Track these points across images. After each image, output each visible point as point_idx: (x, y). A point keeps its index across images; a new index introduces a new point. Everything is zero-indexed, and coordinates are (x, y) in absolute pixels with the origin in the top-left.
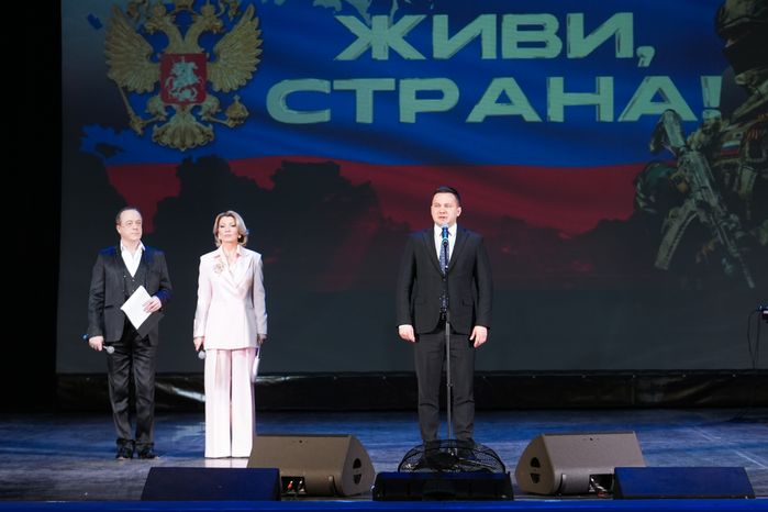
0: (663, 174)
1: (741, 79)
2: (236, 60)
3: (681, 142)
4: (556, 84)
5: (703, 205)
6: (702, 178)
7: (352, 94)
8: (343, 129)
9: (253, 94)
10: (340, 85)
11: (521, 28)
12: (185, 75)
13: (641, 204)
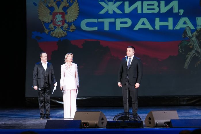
0: (186, 43)
2: (72, 14)
3: (191, 35)
4: (157, 20)
6: (196, 44)
7: (103, 22)
8: (101, 32)
9: (77, 23)
10: (100, 20)
11: (148, 5)
12: (59, 18)
13: (180, 51)
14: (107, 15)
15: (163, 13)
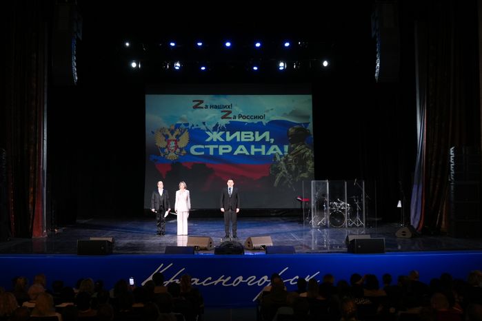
0: (276, 166)
1: (292, 146)
2: (184, 141)
4: (253, 147)
5: (284, 173)
6: (284, 167)
7: (209, 149)
8: (207, 156)
9: (187, 148)
10: (206, 146)
11: (245, 135)
12: (173, 144)
13: (271, 173)
14: (212, 143)
15: (257, 142)
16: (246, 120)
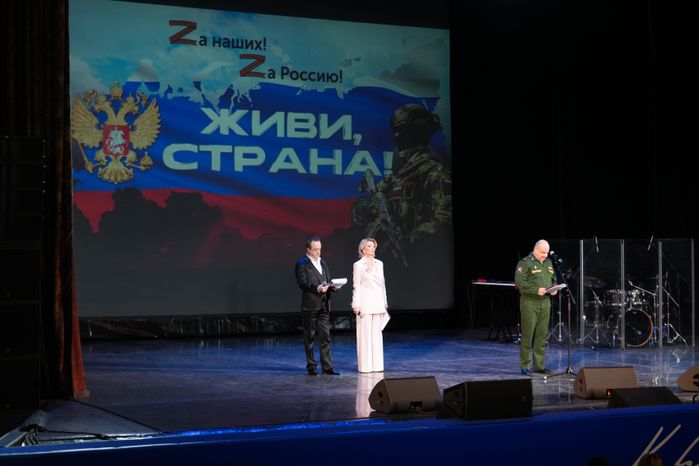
0: (365, 205)
1: (402, 154)
2: (146, 131)
3: (374, 186)
4: (314, 152)
5: (384, 221)
6: (383, 207)
7: (209, 154)
9: (155, 151)
11: (297, 120)
12: (117, 138)
13: (355, 220)
14: (216, 138)
15: (324, 140)
16: (298, 84)
